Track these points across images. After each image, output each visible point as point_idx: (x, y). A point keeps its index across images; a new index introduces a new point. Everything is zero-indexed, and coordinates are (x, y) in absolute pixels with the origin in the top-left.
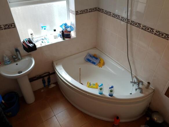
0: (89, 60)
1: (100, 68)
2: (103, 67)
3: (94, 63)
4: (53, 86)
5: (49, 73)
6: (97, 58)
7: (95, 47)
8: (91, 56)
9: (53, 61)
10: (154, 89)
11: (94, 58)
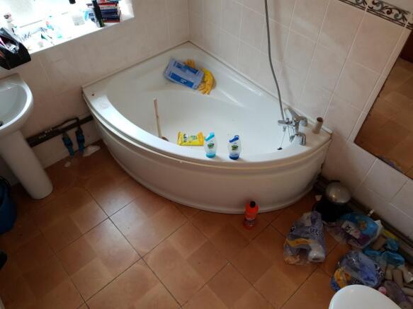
0: (176, 78)
3: (189, 84)
5: (77, 119)
9: (82, 88)
10: (330, 131)
11: (188, 71)
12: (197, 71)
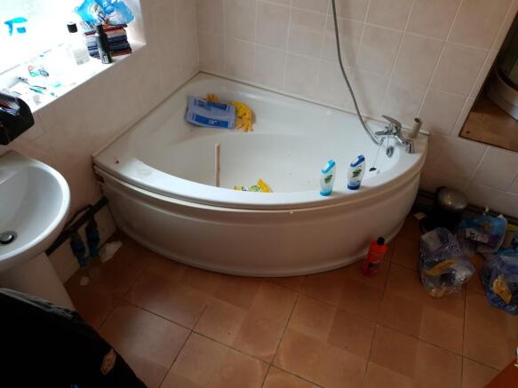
0: (203, 121)
1: (249, 132)
2: (254, 126)
3: (222, 124)
4: (112, 249)
5: (90, 206)
6: (223, 107)
7: (200, 73)
8: (201, 105)
9: (92, 158)
10: (427, 133)
11: (213, 109)
12: (226, 106)
